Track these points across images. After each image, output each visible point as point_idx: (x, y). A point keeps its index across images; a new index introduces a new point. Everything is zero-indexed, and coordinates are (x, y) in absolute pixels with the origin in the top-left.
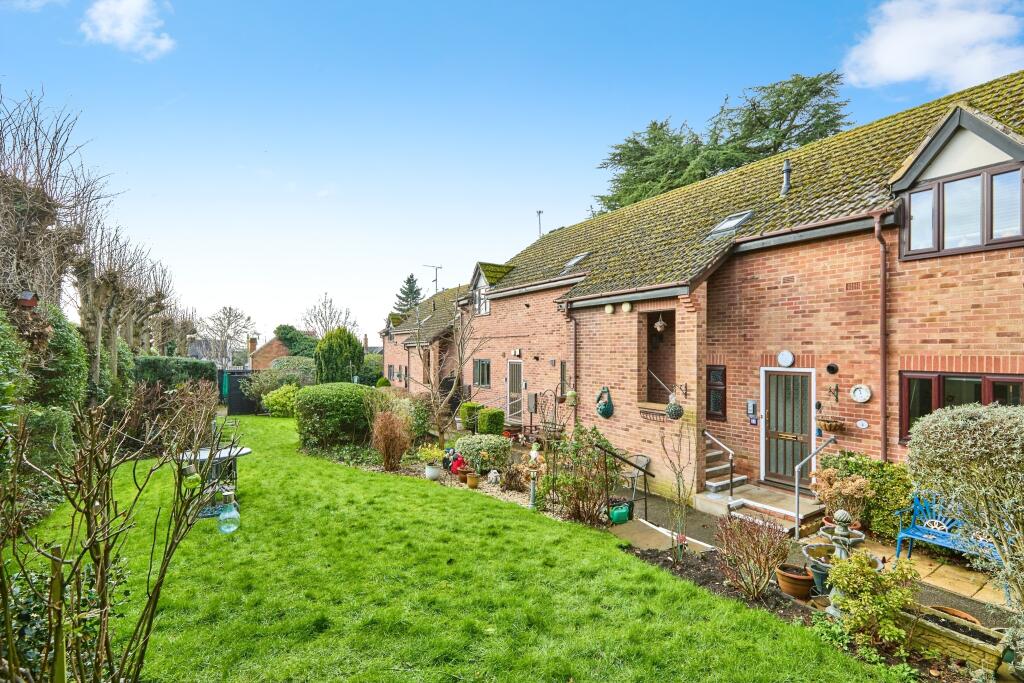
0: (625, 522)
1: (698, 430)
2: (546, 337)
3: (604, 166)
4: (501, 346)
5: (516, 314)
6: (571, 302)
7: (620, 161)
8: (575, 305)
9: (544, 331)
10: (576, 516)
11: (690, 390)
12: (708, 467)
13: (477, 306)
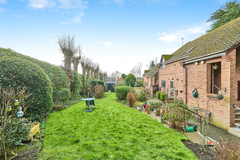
0: (192, 132)
1: (231, 104)
2: (180, 73)
3: (209, 21)
4: (168, 77)
5: (172, 67)
6: (184, 62)
7: (214, 18)
8: (186, 63)
9: (179, 72)
10: (174, 127)
11: (227, 90)
12: (236, 118)
13: (162, 66)
